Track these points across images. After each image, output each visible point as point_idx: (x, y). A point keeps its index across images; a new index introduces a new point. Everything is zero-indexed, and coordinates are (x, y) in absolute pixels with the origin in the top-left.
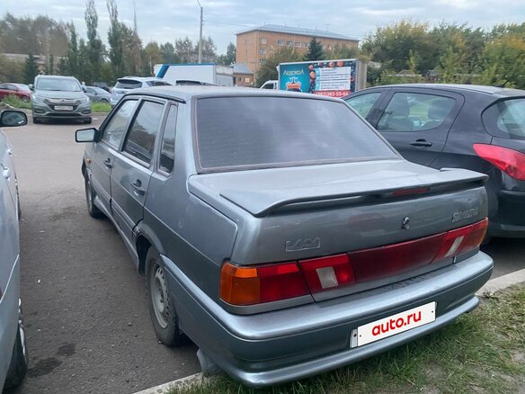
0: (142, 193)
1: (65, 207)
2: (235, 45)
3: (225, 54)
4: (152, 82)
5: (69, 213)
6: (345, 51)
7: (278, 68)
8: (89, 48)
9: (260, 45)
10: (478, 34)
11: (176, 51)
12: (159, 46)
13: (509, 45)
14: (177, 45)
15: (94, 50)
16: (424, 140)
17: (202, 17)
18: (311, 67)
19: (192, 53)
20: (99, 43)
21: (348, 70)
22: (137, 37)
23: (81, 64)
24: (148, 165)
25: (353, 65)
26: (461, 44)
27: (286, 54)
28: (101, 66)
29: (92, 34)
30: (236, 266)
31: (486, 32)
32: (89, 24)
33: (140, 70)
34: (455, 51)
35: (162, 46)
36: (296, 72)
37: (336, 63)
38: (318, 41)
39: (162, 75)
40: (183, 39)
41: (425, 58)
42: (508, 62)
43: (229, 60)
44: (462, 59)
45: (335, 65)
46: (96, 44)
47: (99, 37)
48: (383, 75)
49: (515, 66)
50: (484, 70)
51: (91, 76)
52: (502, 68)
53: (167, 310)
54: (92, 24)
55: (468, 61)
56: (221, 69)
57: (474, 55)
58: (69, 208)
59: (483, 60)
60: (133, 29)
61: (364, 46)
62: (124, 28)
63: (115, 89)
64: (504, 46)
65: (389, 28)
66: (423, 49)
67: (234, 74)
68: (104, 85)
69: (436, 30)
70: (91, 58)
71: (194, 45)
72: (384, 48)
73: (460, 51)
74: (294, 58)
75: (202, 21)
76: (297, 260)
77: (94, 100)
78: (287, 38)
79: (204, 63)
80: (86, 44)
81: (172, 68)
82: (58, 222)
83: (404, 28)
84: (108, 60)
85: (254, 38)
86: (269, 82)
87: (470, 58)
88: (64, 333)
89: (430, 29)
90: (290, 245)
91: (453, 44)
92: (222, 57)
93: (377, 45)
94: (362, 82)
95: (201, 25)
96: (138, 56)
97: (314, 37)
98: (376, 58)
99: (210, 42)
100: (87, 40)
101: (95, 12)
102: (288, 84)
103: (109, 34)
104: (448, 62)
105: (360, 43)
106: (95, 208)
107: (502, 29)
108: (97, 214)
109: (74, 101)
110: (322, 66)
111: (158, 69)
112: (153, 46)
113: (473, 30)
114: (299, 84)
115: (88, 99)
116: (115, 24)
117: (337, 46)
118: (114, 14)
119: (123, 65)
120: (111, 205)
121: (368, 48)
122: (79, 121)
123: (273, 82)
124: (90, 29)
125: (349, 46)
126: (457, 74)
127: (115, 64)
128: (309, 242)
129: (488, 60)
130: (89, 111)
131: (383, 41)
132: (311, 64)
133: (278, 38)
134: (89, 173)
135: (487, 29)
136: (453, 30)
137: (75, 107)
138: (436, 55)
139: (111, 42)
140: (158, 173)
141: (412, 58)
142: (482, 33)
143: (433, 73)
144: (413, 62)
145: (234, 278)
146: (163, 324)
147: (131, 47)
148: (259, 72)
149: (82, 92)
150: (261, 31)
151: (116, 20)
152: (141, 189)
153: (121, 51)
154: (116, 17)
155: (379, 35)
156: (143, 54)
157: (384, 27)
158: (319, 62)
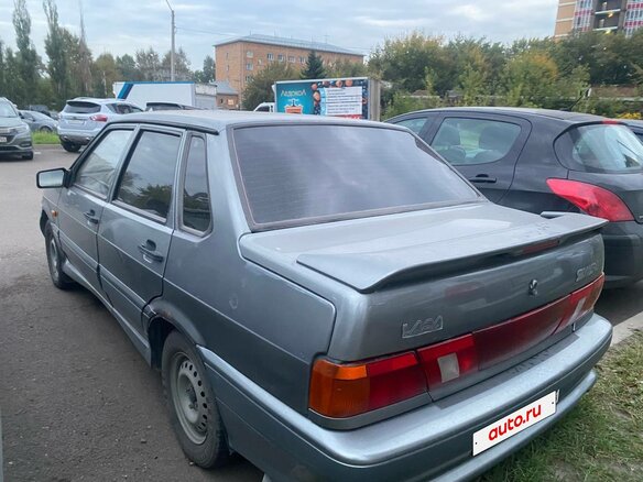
0: (159, 259)
1: (17, 276)
2: (214, 59)
3: (201, 69)
4: (114, 105)
5: (23, 284)
6: (349, 68)
7: (273, 86)
8: (20, 60)
9: (246, 59)
10: (497, 49)
11: (137, 65)
12: (115, 58)
13: (532, 62)
14: (139, 59)
15: (26, 63)
16: (486, 176)
17: (173, 23)
18: (314, 86)
19: (158, 68)
20: (34, 53)
21: (359, 90)
22: (85, 47)
23: (8, 81)
24: (164, 220)
25: (365, 85)
26: (480, 61)
27: (279, 71)
28: (37, 83)
29: (24, 42)
30: (336, 364)
31: (506, 47)
32: (19, 29)
33: (91, 90)
34: (475, 68)
35: (118, 58)
36: (296, 93)
37: (344, 82)
38: (317, 55)
39: (124, 95)
40: (146, 51)
41: (441, 77)
42: (533, 81)
43: (207, 77)
44: (484, 78)
45: (344, 84)
46: (29, 57)
47: (33, 45)
48: (396, 97)
49: (541, 87)
50: (508, 90)
51: (23, 97)
52: (528, 88)
53: (204, 420)
54: (23, 29)
55: (488, 81)
56: (201, 89)
57: (495, 73)
58: (23, 278)
59: (506, 79)
60: (79, 37)
61: (372, 62)
62: (67, 35)
63: (63, 113)
64: (528, 63)
65: (398, 42)
66: (438, 65)
67: (218, 94)
68: (44, 108)
69: (451, 44)
70: (22, 72)
71: (161, 58)
72: (394, 64)
73: (480, 68)
74: (289, 75)
75: (173, 27)
76: (415, 349)
77: (34, 128)
78: (278, 51)
79: (178, 81)
80: (14, 56)
81: (136, 88)
82: (9, 299)
83: (416, 42)
84: (45, 75)
85: (237, 50)
86: (264, 104)
87: (490, 78)
88: (49, 464)
89: (446, 43)
90: (407, 329)
91: (472, 61)
92: (197, 73)
93: (386, 60)
94: (375, 105)
95: (173, 33)
96: (87, 71)
97: (313, 51)
98: (386, 77)
99: (182, 54)
100: (16, 49)
101: (27, 13)
102: (287, 107)
103: (47, 43)
104: (469, 81)
105: (365, 58)
106: (64, 276)
107: (523, 44)
108: (67, 284)
109: (8, 130)
110: (327, 85)
111: (118, 87)
112: (106, 58)
113: (492, 45)
114: (300, 106)
115: (27, 127)
116: (55, 30)
117: (338, 62)
118: (53, 16)
119: (68, 84)
120: (98, 274)
121: (375, 64)
122: (16, 156)
123: (269, 104)
124: (20, 36)
125: (353, 62)
126: (480, 96)
127: (57, 81)
128: (430, 323)
129: (511, 78)
130: (30, 144)
131: (392, 55)
132: (313, 83)
133: (266, 50)
134: (55, 228)
135: (507, 43)
136: (471, 45)
137: (9, 138)
138: (453, 73)
139: (49, 52)
140: (183, 231)
141: (427, 77)
142: (502, 49)
143: (452, 94)
144: (429, 81)
145: (334, 380)
146: (197, 439)
147: (77, 60)
148: (245, 93)
149: (19, 118)
150: (246, 42)
151: (56, 24)
152: (156, 253)
153: (64, 64)
154: (56, 20)
155: (388, 49)
156: (94, 68)
157: (393, 40)
158: (324, 80)
